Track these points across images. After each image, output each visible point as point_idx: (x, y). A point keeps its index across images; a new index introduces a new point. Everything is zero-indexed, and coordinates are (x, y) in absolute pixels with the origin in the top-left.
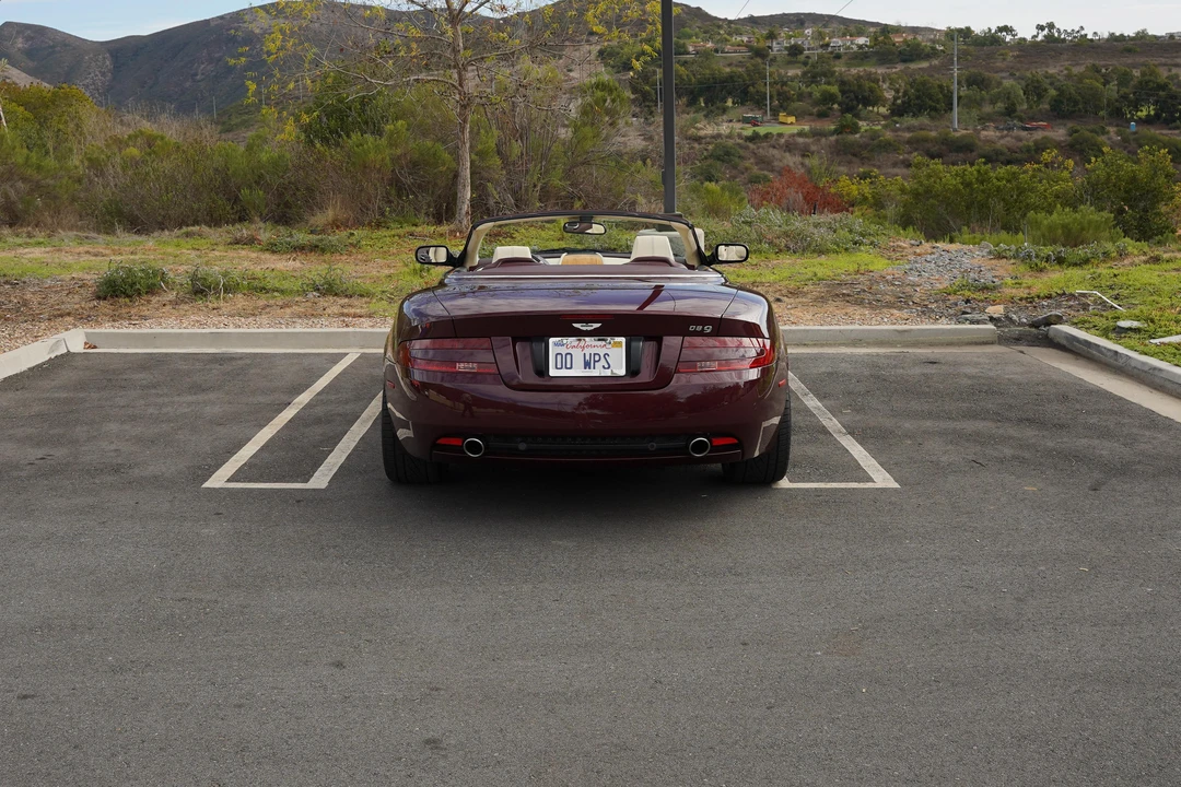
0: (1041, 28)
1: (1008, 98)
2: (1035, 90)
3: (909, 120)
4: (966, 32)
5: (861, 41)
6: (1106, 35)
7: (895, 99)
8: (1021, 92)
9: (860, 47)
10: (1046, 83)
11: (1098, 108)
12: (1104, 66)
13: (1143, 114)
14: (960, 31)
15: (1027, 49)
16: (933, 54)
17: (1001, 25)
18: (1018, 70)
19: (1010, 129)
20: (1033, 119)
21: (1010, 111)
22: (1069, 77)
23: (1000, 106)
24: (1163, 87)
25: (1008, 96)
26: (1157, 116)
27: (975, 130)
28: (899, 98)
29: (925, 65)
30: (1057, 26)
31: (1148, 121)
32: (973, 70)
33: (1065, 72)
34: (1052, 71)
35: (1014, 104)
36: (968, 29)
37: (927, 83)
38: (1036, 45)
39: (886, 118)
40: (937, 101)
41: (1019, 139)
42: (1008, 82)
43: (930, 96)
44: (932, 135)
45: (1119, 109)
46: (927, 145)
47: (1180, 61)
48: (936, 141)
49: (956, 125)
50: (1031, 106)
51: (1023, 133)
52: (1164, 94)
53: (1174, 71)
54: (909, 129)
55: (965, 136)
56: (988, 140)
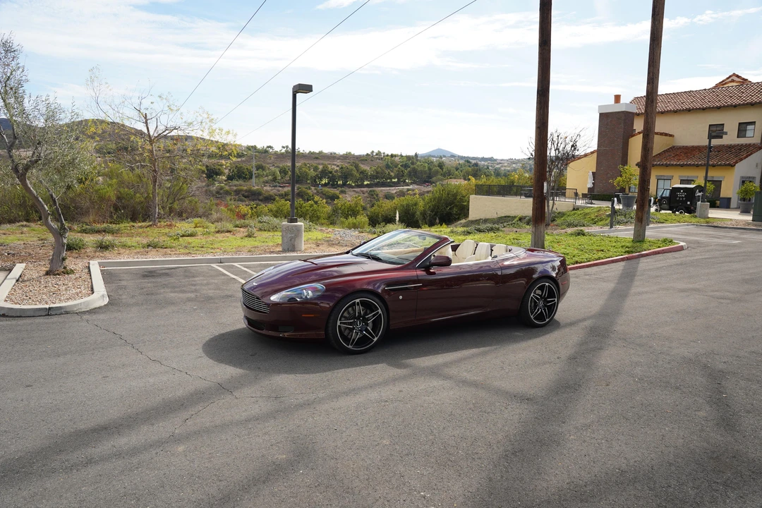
0: (283, 147)
2: (283, 171)
3: (235, 182)
4: (254, 147)
6: (307, 152)
7: (229, 173)
8: (278, 172)
9: (213, 151)
10: (287, 169)
11: (307, 179)
12: (308, 163)
13: (323, 182)
14: (252, 147)
15: (278, 156)
17: (268, 145)
18: (275, 163)
19: (276, 186)
20: (283, 183)
21: (275, 179)
23: (270, 177)
24: (331, 172)
25: (274, 174)
26: (329, 183)
27: (261, 187)
28: (231, 173)
29: (239, 160)
31: (325, 185)
32: (259, 163)
34: (289, 164)
35: (276, 177)
37: (241, 167)
38: (282, 154)
39: (225, 181)
40: (246, 175)
41: (279, 191)
42: (273, 168)
43: (243, 173)
44: (245, 188)
45: (315, 180)
46: (243, 193)
47: (335, 163)
48: (246, 191)
49: (254, 185)
50: (282, 178)
51: (280, 188)
52: (331, 175)
53: (333, 166)
54: (235, 186)
55: (258, 189)
56: (266, 191)
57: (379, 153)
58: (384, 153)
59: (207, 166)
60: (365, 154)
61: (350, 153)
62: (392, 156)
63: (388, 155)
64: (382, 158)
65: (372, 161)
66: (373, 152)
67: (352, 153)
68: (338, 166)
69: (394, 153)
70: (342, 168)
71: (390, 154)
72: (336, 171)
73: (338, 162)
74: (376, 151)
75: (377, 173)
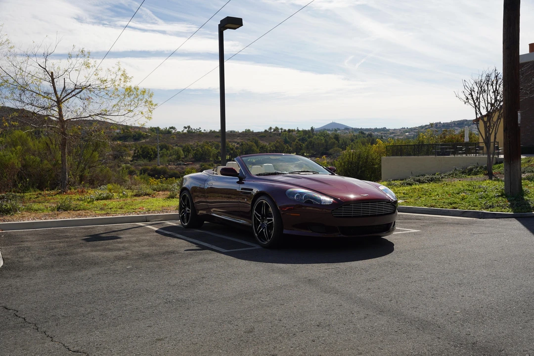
0: (185, 128)
1: (178, 154)
2: (187, 150)
3: (141, 162)
4: (157, 129)
5: (118, 131)
6: (209, 131)
7: (135, 153)
8: (182, 151)
9: (118, 133)
10: (190, 148)
11: (210, 157)
12: (210, 142)
14: (155, 128)
15: (180, 135)
16: (147, 137)
17: (171, 126)
18: (178, 143)
19: (180, 164)
20: (186, 161)
21: (178, 158)
22: (197, 146)
23: (174, 156)
24: (232, 149)
25: (177, 153)
27: (166, 165)
28: (136, 153)
29: (144, 141)
30: (191, 127)
32: (163, 143)
33: (196, 144)
34: (191, 144)
35: (180, 156)
36: (158, 127)
37: (146, 147)
38: (185, 134)
39: (131, 161)
40: (151, 155)
41: (183, 169)
42: (176, 148)
43: (148, 153)
44: (150, 168)
45: (217, 157)
46: (149, 172)
47: (235, 140)
48: (152, 170)
49: (159, 164)
50: (186, 156)
51: (184, 166)
52: (232, 152)
53: (233, 144)
54: (140, 165)
55: (162, 168)
56: (171, 169)
57: (277, 129)
58: (281, 129)
59: (113, 148)
60: (263, 131)
61: (249, 130)
62: (289, 131)
63: (285, 131)
64: (280, 134)
65: (271, 136)
66: (271, 128)
67: (251, 130)
68: (238, 143)
69: (291, 129)
70: (242, 145)
71: (287, 130)
72: (237, 148)
73: (239, 140)
74: (274, 127)
75: (277, 147)
